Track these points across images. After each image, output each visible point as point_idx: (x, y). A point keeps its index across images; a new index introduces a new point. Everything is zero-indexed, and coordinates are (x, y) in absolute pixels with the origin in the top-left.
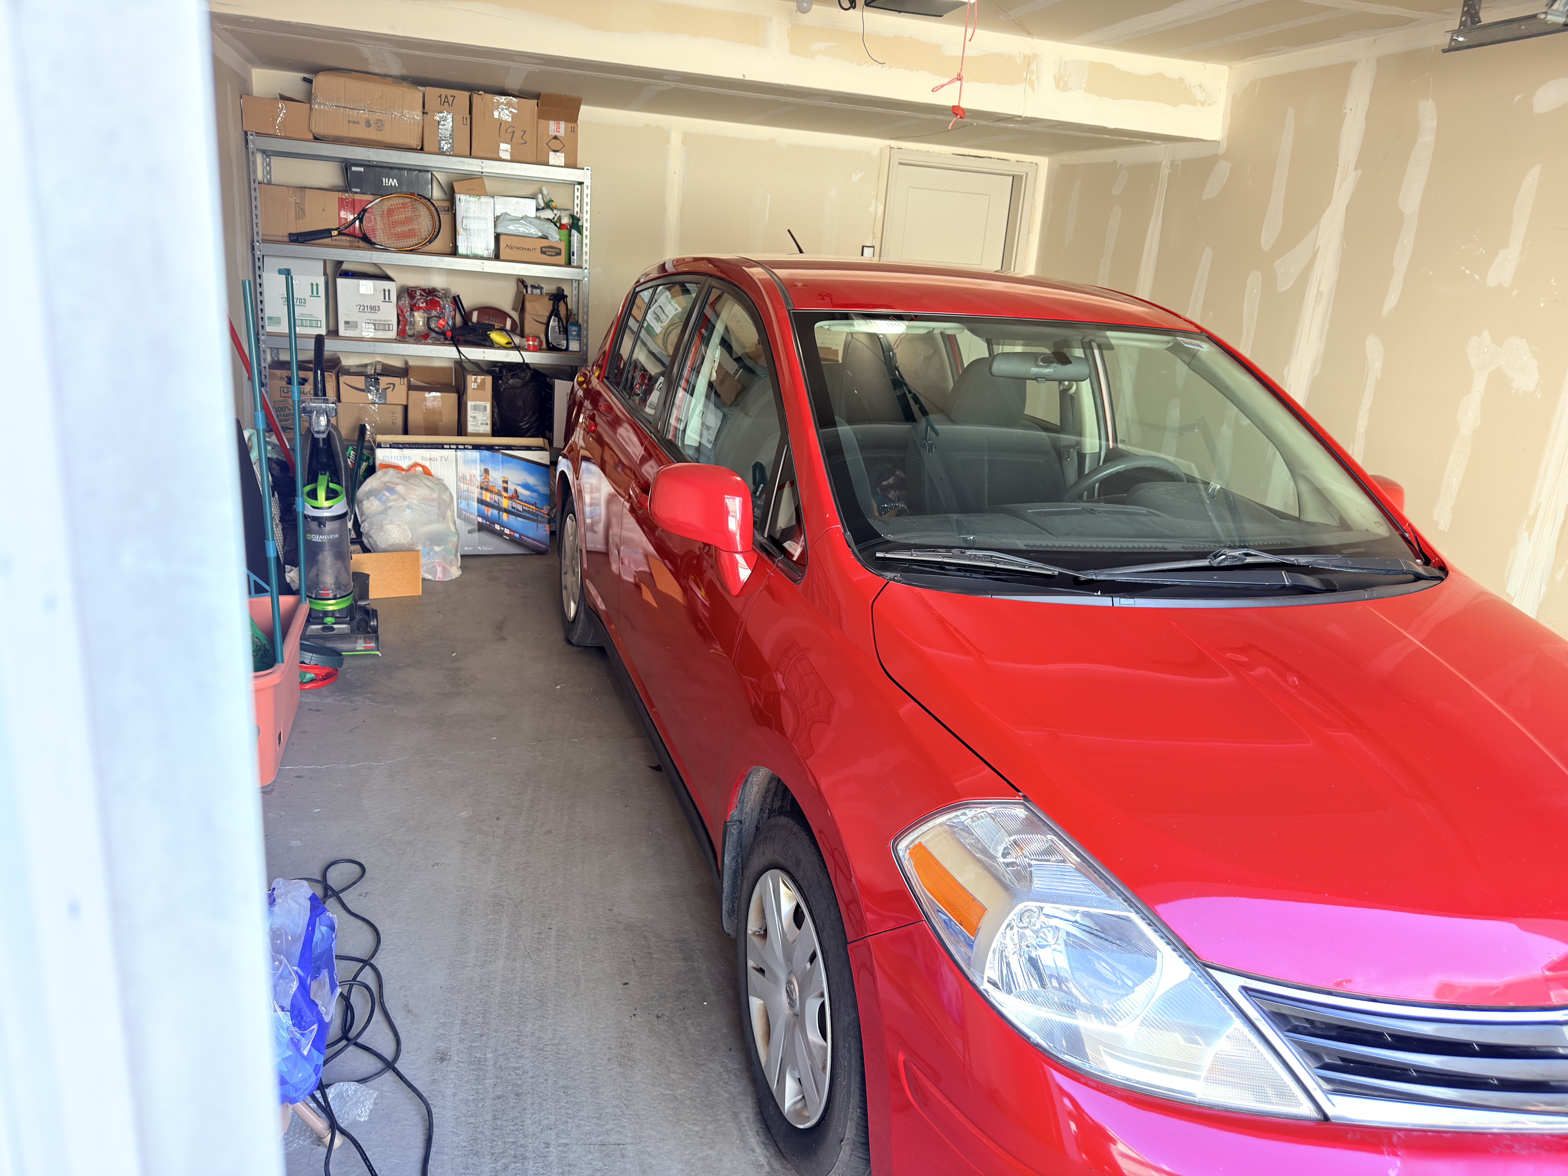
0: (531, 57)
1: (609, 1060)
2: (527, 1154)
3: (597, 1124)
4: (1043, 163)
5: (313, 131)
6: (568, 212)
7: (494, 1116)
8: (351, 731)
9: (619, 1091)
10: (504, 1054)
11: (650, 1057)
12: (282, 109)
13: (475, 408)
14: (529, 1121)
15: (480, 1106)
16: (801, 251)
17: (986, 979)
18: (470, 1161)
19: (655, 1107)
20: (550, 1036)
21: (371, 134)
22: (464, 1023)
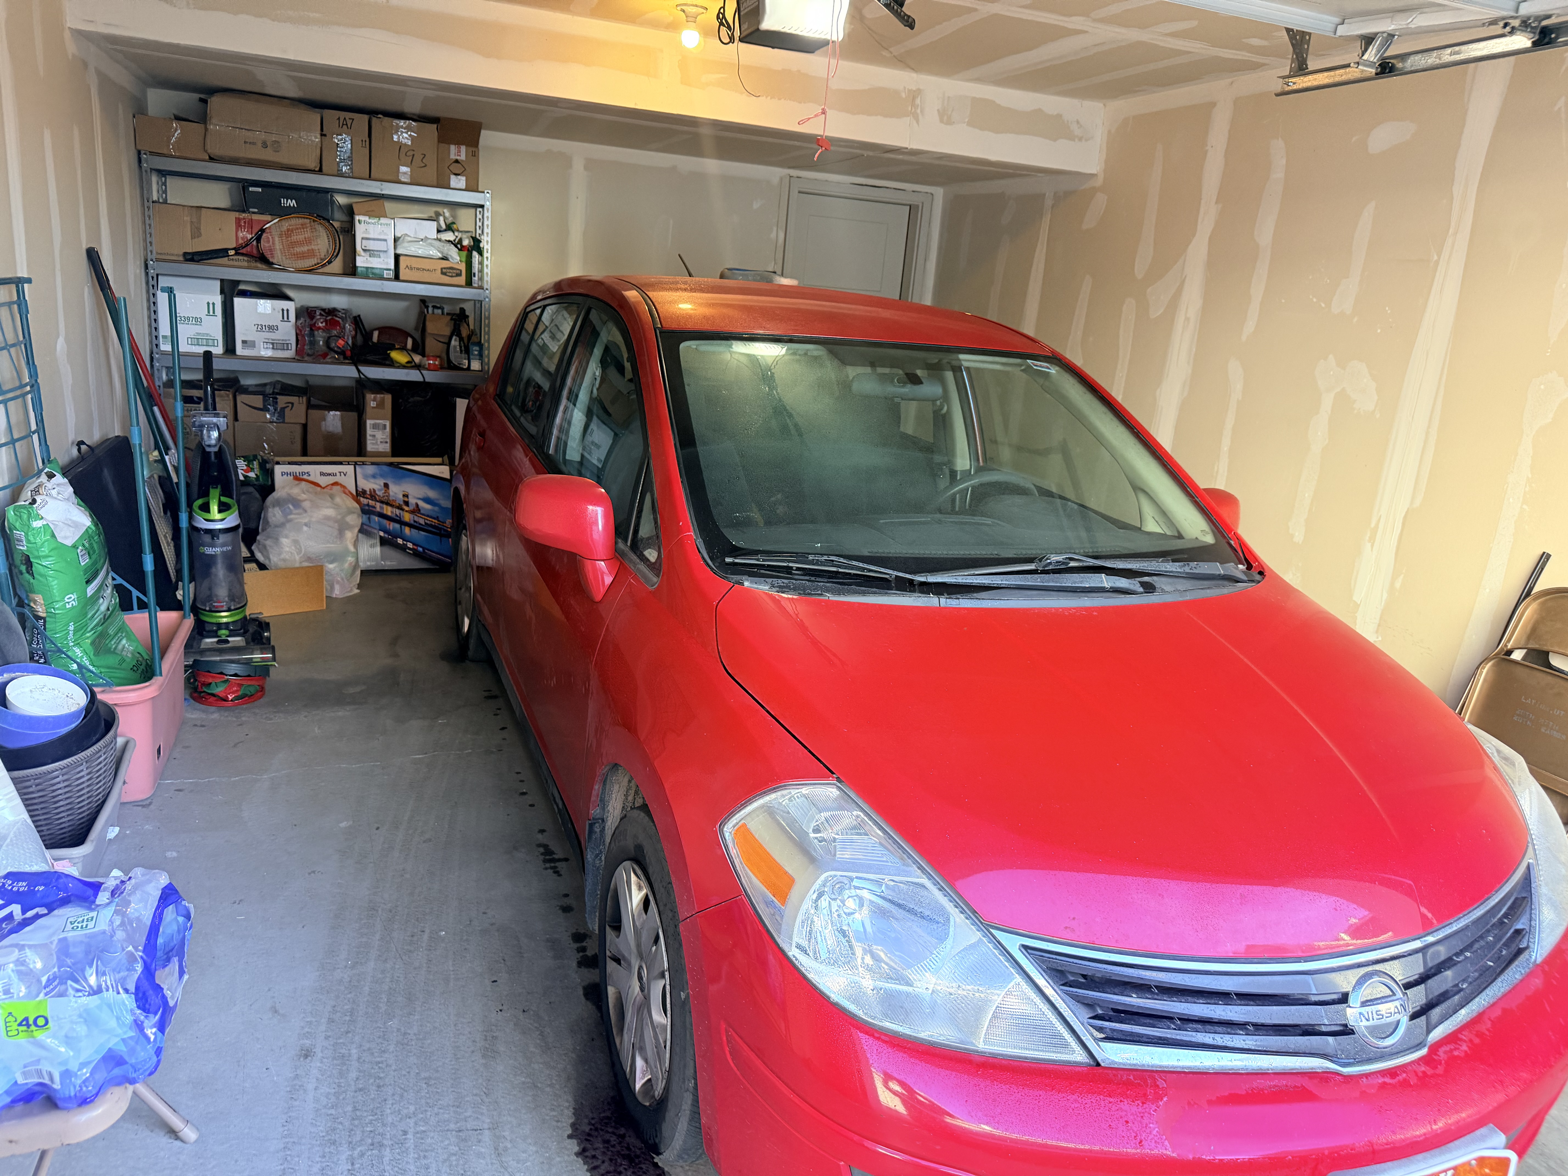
0: (424, 83)
1: (473, 1052)
2: (385, 1142)
3: (455, 1112)
4: (939, 192)
5: (209, 151)
6: (469, 234)
7: (355, 1107)
8: (235, 745)
9: (480, 1081)
10: (369, 1049)
11: (514, 1049)
12: (176, 130)
13: (375, 426)
14: (389, 1111)
15: (341, 1098)
16: (690, 275)
17: (794, 944)
18: (327, 1150)
19: (515, 1095)
20: (416, 1032)
21: (268, 155)
22: (331, 1021)
